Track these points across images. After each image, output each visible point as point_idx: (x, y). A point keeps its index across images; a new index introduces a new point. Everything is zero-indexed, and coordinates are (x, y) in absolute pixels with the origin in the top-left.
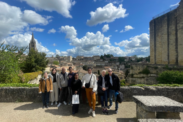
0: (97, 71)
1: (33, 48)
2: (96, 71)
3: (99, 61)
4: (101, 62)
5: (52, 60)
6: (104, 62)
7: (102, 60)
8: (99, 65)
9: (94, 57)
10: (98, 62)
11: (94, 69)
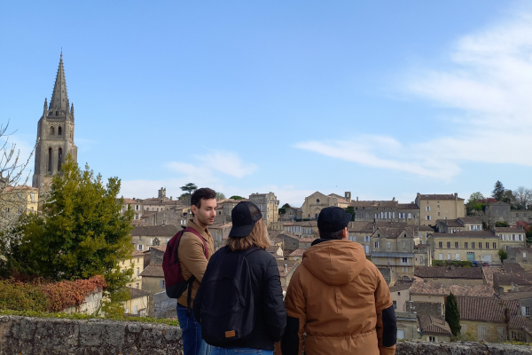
0: (442, 301)
1: (56, 144)
2: (433, 300)
3: (455, 234)
4: (470, 241)
5: (156, 214)
6: (491, 240)
7: (477, 227)
8: (458, 255)
9: (423, 204)
10: (452, 241)
11: (418, 280)
